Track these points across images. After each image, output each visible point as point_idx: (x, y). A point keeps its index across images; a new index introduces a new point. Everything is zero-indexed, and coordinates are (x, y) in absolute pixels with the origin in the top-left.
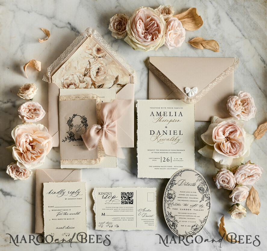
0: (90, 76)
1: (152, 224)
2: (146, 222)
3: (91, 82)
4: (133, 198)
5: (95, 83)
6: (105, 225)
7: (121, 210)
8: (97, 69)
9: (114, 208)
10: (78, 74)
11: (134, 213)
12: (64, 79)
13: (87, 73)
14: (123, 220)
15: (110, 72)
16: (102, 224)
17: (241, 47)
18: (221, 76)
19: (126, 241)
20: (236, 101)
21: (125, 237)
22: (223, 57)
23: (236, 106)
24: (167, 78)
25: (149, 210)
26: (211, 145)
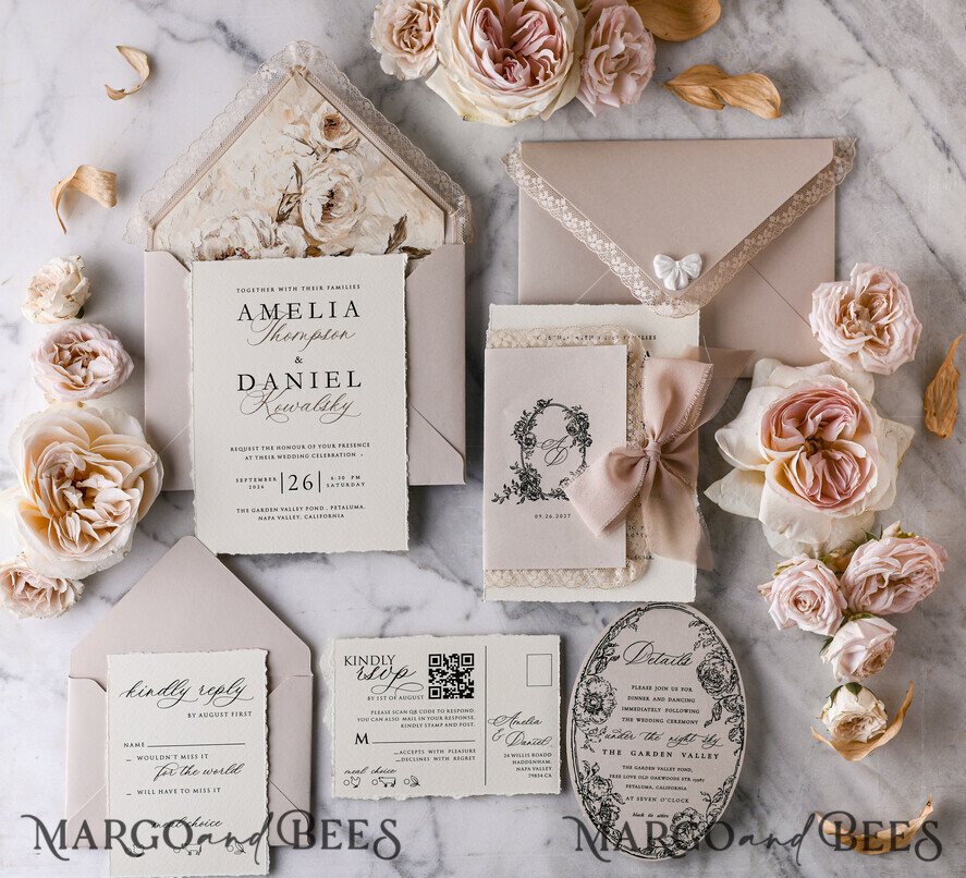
0: (300, 223)
1: (543, 772)
2: (520, 766)
3: (303, 245)
4: (474, 676)
5: (320, 247)
6: (367, 778)
7: (426, 721)
8: (327, 193)
9: (401, 716)
10: (255, 215)
11: (476, 732)
12: (201, 236)
13: (290, 210)
14: (436, 759)
15: (374, 205)
16: (355, 776)
17: (860, 100)
18: (790, 208)
19: (437, 836)
20: (845, 303)
21: (435, 823)
22: (796, 135)
23: (845, 319)
24: (588, 223)
25: (532, 721)
26: (752, 467)
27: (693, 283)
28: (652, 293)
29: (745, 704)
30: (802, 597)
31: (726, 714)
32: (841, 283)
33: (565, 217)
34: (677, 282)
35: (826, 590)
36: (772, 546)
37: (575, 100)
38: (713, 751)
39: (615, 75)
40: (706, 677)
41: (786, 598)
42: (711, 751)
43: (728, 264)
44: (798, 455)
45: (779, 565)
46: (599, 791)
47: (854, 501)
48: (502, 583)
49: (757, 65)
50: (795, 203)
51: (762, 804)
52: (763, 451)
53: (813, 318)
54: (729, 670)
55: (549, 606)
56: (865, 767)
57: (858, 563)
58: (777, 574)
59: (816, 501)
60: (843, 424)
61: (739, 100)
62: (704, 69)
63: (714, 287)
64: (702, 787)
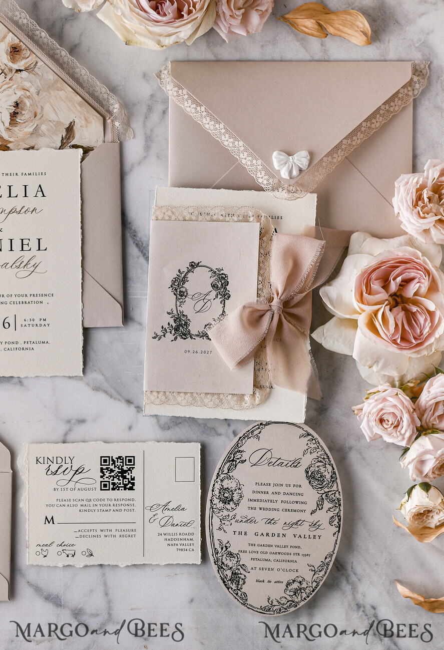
1: (188, 548)
2: (171, 542)
4: (134, 473)
5: (8, 145)
6: (54, 550)
7: (99, 508)
8: (14, 104)
9: (79, 503)
11: (136, 516)
14: (106, 536)
15: (49, 113)
16: (45, 548)
17: (433, 31)
18: (378, 116)
19: (107, 594)
20: (420, 190)
21: (105, 584)
22: (383, 58)
23: (420, 203)
24: (222, 126)
25: (179, 508)
26: (348, 316)
27: (303, 174)
28: (271, 181)
29: (341, 497)
30: (385, 417)
31: (327, 505)
32: (417, 174)
33: (204, 120)
34: (290, 172)
35: (404, 412)
36: (363, 376)
37: (212, 30)
38: (317, 533)
39: (243, 10)
40: (313, 477)
41: (373, 418)
42: (316, 533)
43: (330, 159)
44: (384, 308)
45: (369, 392)
46: (230, 563)
47: (426, 344)
48: (157, 402)
49: (353, 4)
50: (381, 112)
51: (355, 574)
52: (356, 305)
53: (395, 201)
54: (330, 471)
55: (192, 420)
56: (433, 546)
57: (429, 392)
58: (367, 398)
59: (396, 344)
60: (418, 285)
61: (339, 30)
62: (312, 6)
63: (320, 177)
64: (309, 560)
